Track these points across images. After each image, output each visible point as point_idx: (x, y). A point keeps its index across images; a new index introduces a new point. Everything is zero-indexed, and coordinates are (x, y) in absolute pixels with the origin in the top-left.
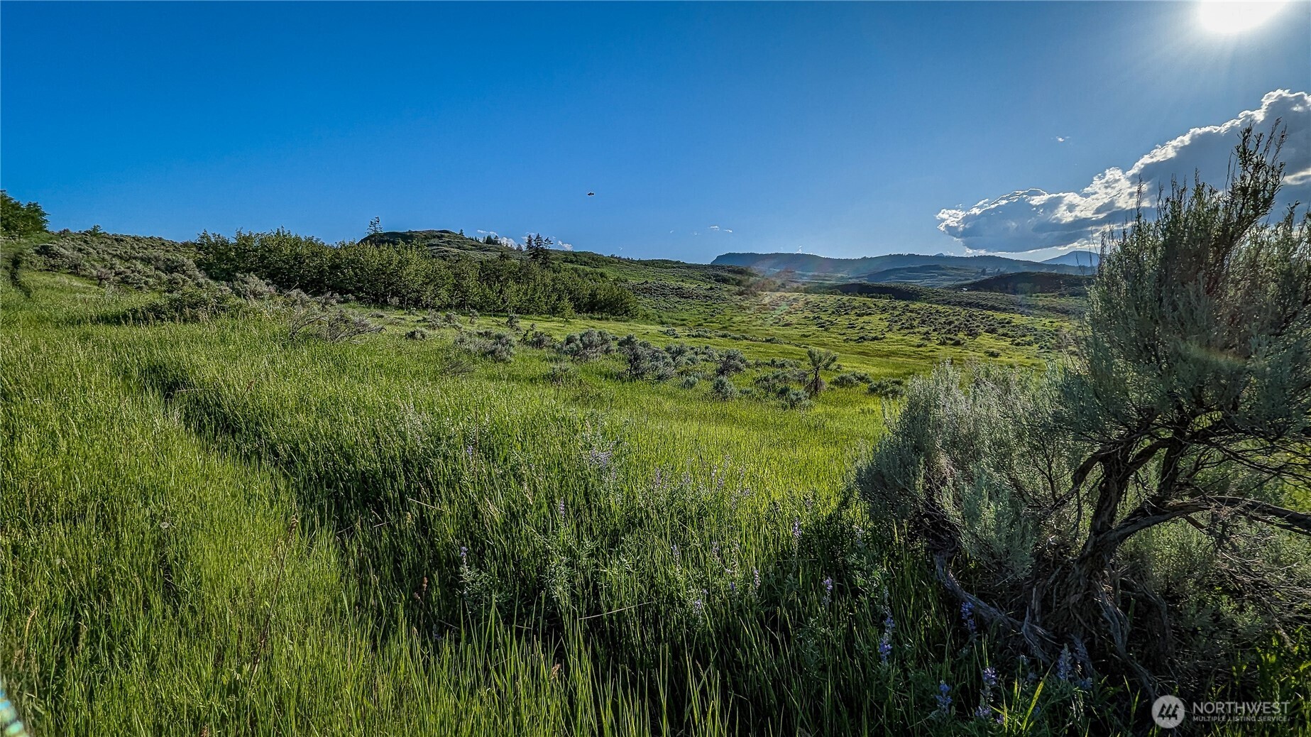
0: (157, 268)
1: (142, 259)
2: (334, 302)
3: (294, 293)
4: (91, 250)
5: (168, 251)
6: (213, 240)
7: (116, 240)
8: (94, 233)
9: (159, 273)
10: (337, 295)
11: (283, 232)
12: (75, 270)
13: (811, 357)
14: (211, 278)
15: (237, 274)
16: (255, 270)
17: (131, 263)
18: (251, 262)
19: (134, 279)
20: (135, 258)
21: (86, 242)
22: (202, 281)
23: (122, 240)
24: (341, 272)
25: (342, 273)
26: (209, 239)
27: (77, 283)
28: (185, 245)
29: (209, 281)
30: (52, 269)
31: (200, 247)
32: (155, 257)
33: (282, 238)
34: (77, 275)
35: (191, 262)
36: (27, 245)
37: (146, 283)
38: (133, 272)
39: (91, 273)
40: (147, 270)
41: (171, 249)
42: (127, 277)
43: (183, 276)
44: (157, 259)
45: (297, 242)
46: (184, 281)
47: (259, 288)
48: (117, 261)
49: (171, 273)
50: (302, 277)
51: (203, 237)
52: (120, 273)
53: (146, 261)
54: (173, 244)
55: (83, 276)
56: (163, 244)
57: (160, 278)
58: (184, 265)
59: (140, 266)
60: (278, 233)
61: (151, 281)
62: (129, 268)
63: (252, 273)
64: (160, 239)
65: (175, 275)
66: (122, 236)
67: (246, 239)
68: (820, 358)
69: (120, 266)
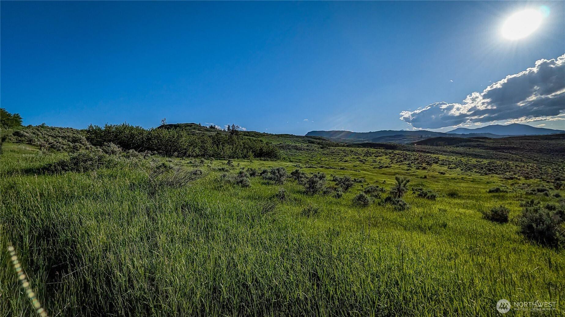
0: (68, 141)
1: (62, 137)
2: (149, 155)
3: (131, 151)
4: (39, 133)
5: (74, 133)
6: (94, 128)
7: (52, 129)
8: (42, 126)
9: (69, 143)
10: (150, 152)
11: (126, 124)
12: (30, 142)
13: (397, 180)
14: (93, 145)
15: (105, 143)
16: (113, 141)
17: (57, 139)
18: (111, 137)
19: (57, 146)
20: (59, 137)
21: (38, 130)
22: (89, 146)
23: (54, 129)
24: (152, 141)
25: (152, 142)
26: (92, 127)
27: (29, 148)
28: (82, 131)
29: (92, 146)
30: (19, 142)
31: (88, 131)
32: (68, 136)
33: (125, 127)
34: (31, 144)
35: (84, 137)
36: (10, 131)
37: (62, 148)
38: (57, 142)
39: (37, 143)
40: (64, 142)
41: (76, 133)
42: (54, 145)
43: (80, 144)
44: (69, 137)
45: (132, 128)
46: (80, 147)
47: (115, 149)
48: (50, 138)
49: (75, 143)
50: (134, 144)
51: (90, 127)
52: (51, 143)
53: (64, 138)
54: (77, 131)
55: (33, 145)
56: (72, 131)
57: (69, 145)
58: (81, 139)
59: (61, 140)
60: (124, 125)
61: (65, 147)
62: (55, 141)
63: (111, 142)
64: (71, 128)
65: (76, 144)
66: (54, 127)
67: (110, 127)
68: (402, 180)
69: (51, 140)
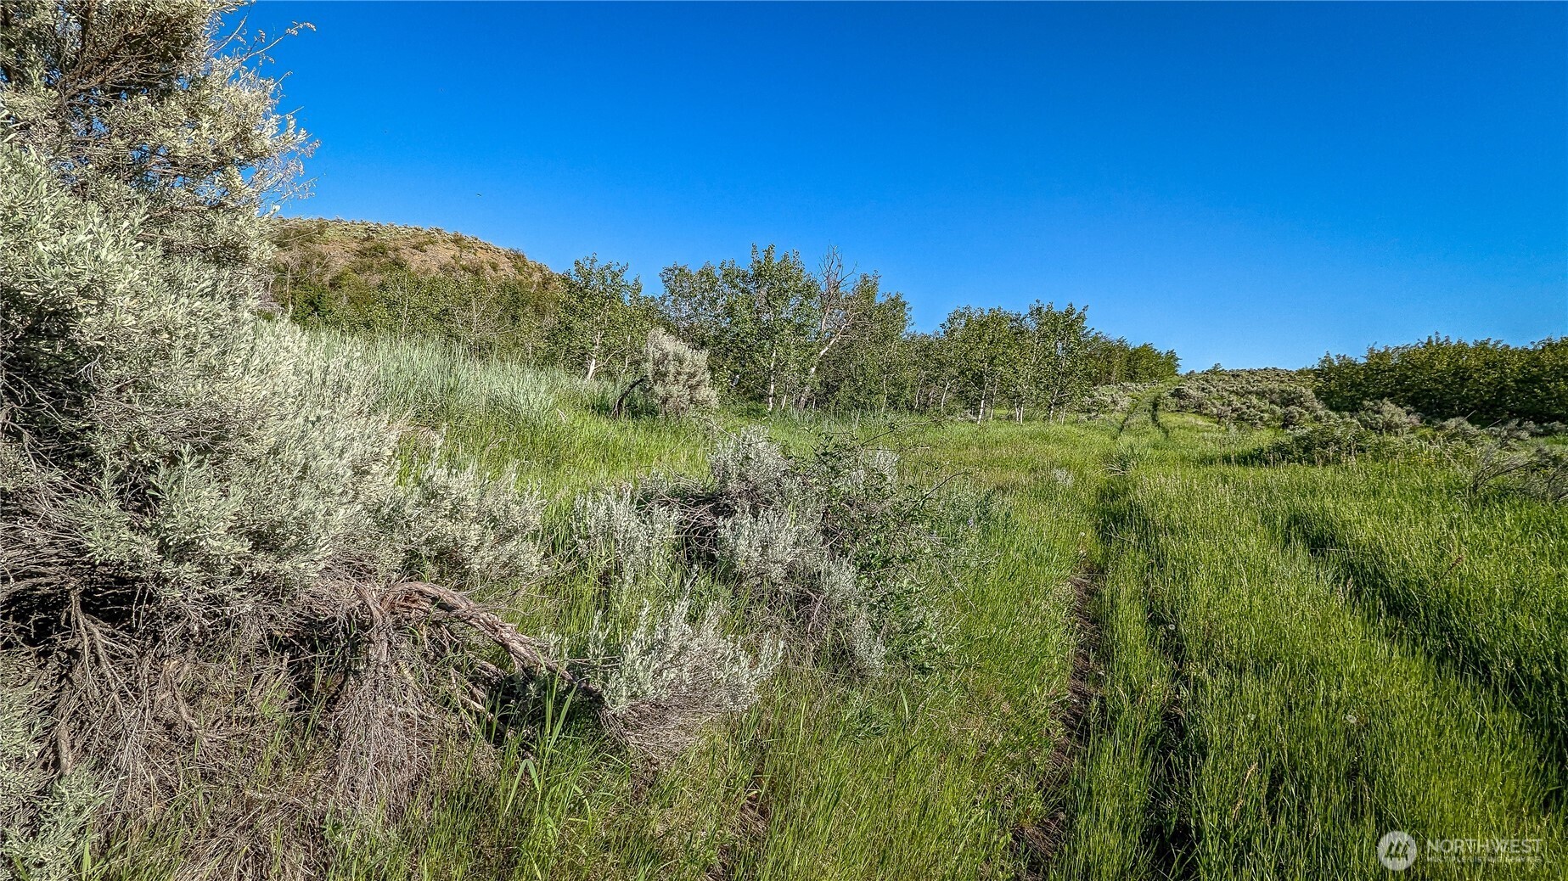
0: (1272, 402)
1: (1257, 394)
2: (1525, 435)
3: (1452, 423)
4: (1212, 389)
5: (1282, 382)
6: (1336, 363)
7: (1233, 376)
8: (1214, 371)
9: (1274, 406)
10: (1532, 425)
11: (1438, 339)
12: (1199, 409)
14: (1332, 409)
15: (1365, 402)
16: (1390, 395)
17: (1247, 398)
18: (1386, 385)
19: (1249, 415)
20: (1250, 393)
21: (1207, 381)
22: (1321, 413)
23: (1238, 376)
24: (1541, 388)
25: (1544, 389)
26: (1331, 363)
27: (1201, 422)
28: (1301, 372)
29: (1331, 413)
30: (1181, 409)
31: (1318, 374)
32: (1270, 390)
33: (1434, 349)
34: (1200, 413)
35: (1310, 392)
36: (1163, 388)
37: (1261, 419)
38: (1248, 408)
39: (1212, 411)
40: (1261, 404)
41: (1286, 380)
42: (1243, 413)
43: (1300, 409)
44: (1272, 392)
45: (1461, 349)
46: (1301, 414)
47: (1396, 419)
48: (1233, 397)
49: (1288, 406)
50: (1463, 400)
51: (1324, 362)
52: (1236, 410)
53: (1261, 395)
54: (1288, 373)
55: (1205, 414)
56: (1278, 375)
57: (1273, 412)
58: (1301, 396)
59: (1255, 401)
60: (1430, 342)
61: (1266, 416)
62: (1244, 403)
63: (1385, 400)
64: (1275, 369)
65: (1291, 408)
66: (1238, 370)
67: (1381, 356)
69: (1237, 404)
